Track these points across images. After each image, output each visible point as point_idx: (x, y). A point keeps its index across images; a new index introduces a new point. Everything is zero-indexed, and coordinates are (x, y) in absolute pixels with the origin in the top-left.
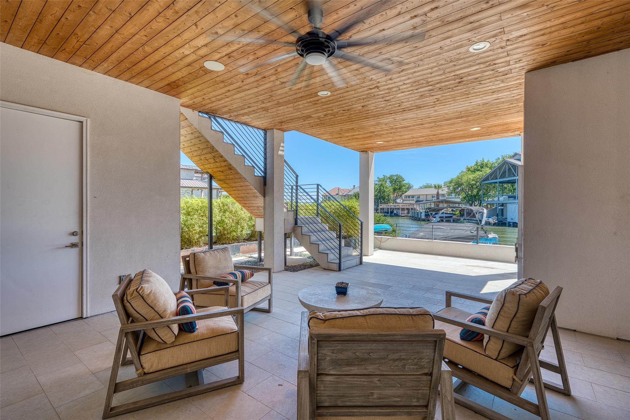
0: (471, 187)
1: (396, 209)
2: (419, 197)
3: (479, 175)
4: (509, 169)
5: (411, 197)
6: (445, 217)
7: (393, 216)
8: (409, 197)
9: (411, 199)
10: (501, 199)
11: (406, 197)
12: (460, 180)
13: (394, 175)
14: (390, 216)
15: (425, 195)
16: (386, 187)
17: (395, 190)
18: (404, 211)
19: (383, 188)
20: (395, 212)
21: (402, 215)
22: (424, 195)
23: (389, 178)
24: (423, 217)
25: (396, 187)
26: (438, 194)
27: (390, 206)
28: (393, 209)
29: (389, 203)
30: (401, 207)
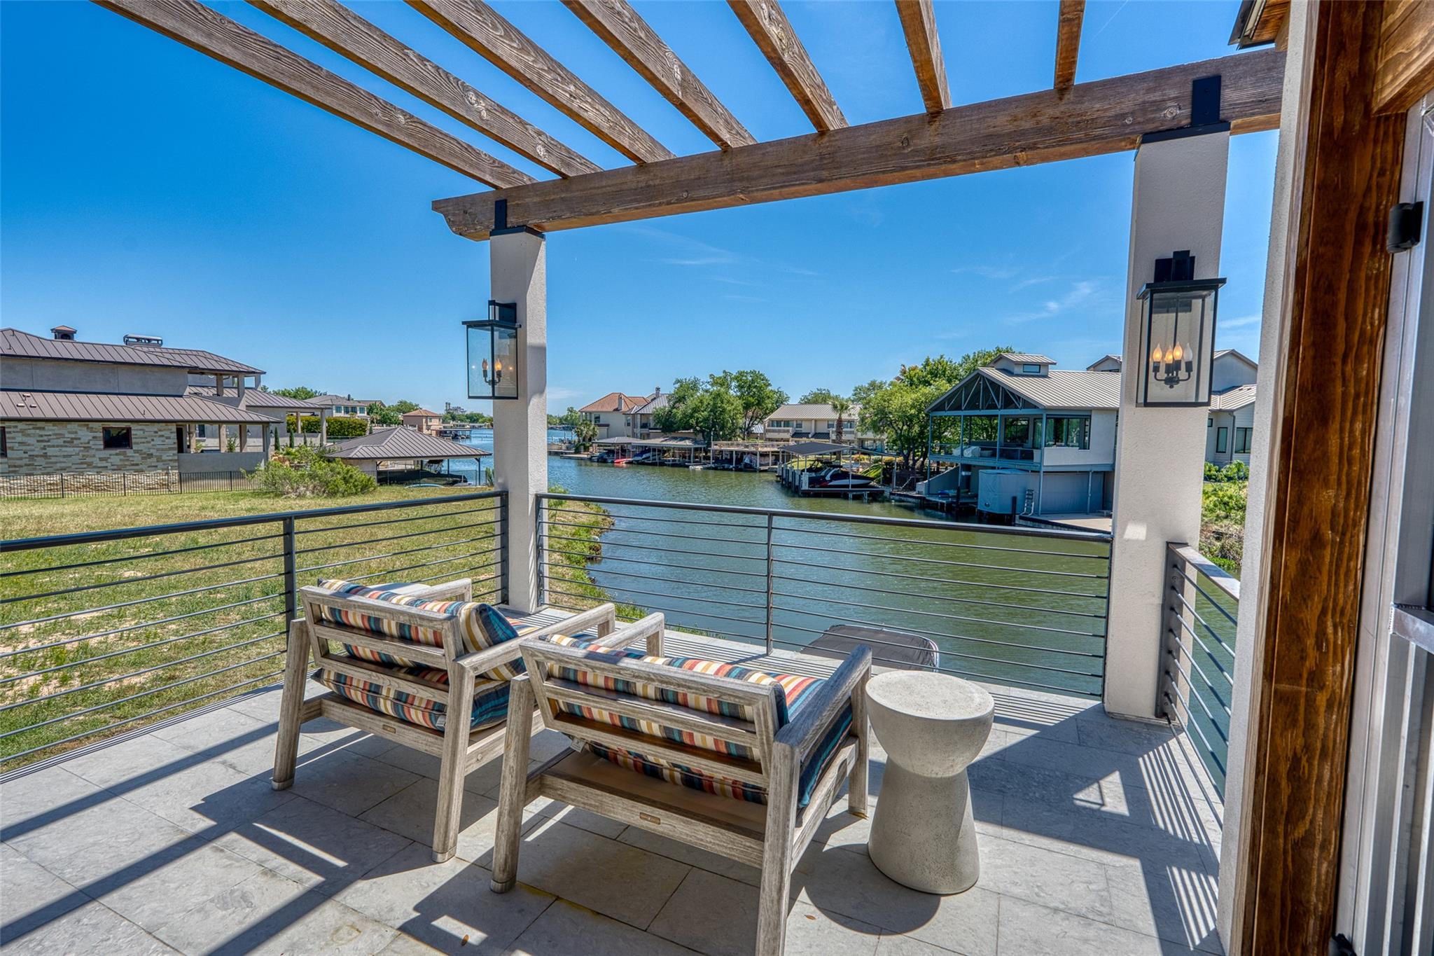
0: (909, 420)
1: (748, 453)
2: (799, 426)
3: (924, 394)
4: (986, 388)
5: (782, 423)
6: (853, 486)
7: (740, 470)
8: (778, 423)
9: (782, 428)
10: (968, 453)
11: (772, 423)
12: (886, 405)
13: (747, 373)
14: (736, 471)
15: (813, 422)
16: (728, 402)
17: (747, 406)
18: (767, 458)
19: (722, 402)
20: (747, 460)
21: (762, 468)
22: (811, 420)
23: (736, 378)
24: (805, 487)
25: (751, 399)
26: (840, 421)
27: (736, 445)
28: (743, 453)
29: (735, 436)
30: (760, 449)
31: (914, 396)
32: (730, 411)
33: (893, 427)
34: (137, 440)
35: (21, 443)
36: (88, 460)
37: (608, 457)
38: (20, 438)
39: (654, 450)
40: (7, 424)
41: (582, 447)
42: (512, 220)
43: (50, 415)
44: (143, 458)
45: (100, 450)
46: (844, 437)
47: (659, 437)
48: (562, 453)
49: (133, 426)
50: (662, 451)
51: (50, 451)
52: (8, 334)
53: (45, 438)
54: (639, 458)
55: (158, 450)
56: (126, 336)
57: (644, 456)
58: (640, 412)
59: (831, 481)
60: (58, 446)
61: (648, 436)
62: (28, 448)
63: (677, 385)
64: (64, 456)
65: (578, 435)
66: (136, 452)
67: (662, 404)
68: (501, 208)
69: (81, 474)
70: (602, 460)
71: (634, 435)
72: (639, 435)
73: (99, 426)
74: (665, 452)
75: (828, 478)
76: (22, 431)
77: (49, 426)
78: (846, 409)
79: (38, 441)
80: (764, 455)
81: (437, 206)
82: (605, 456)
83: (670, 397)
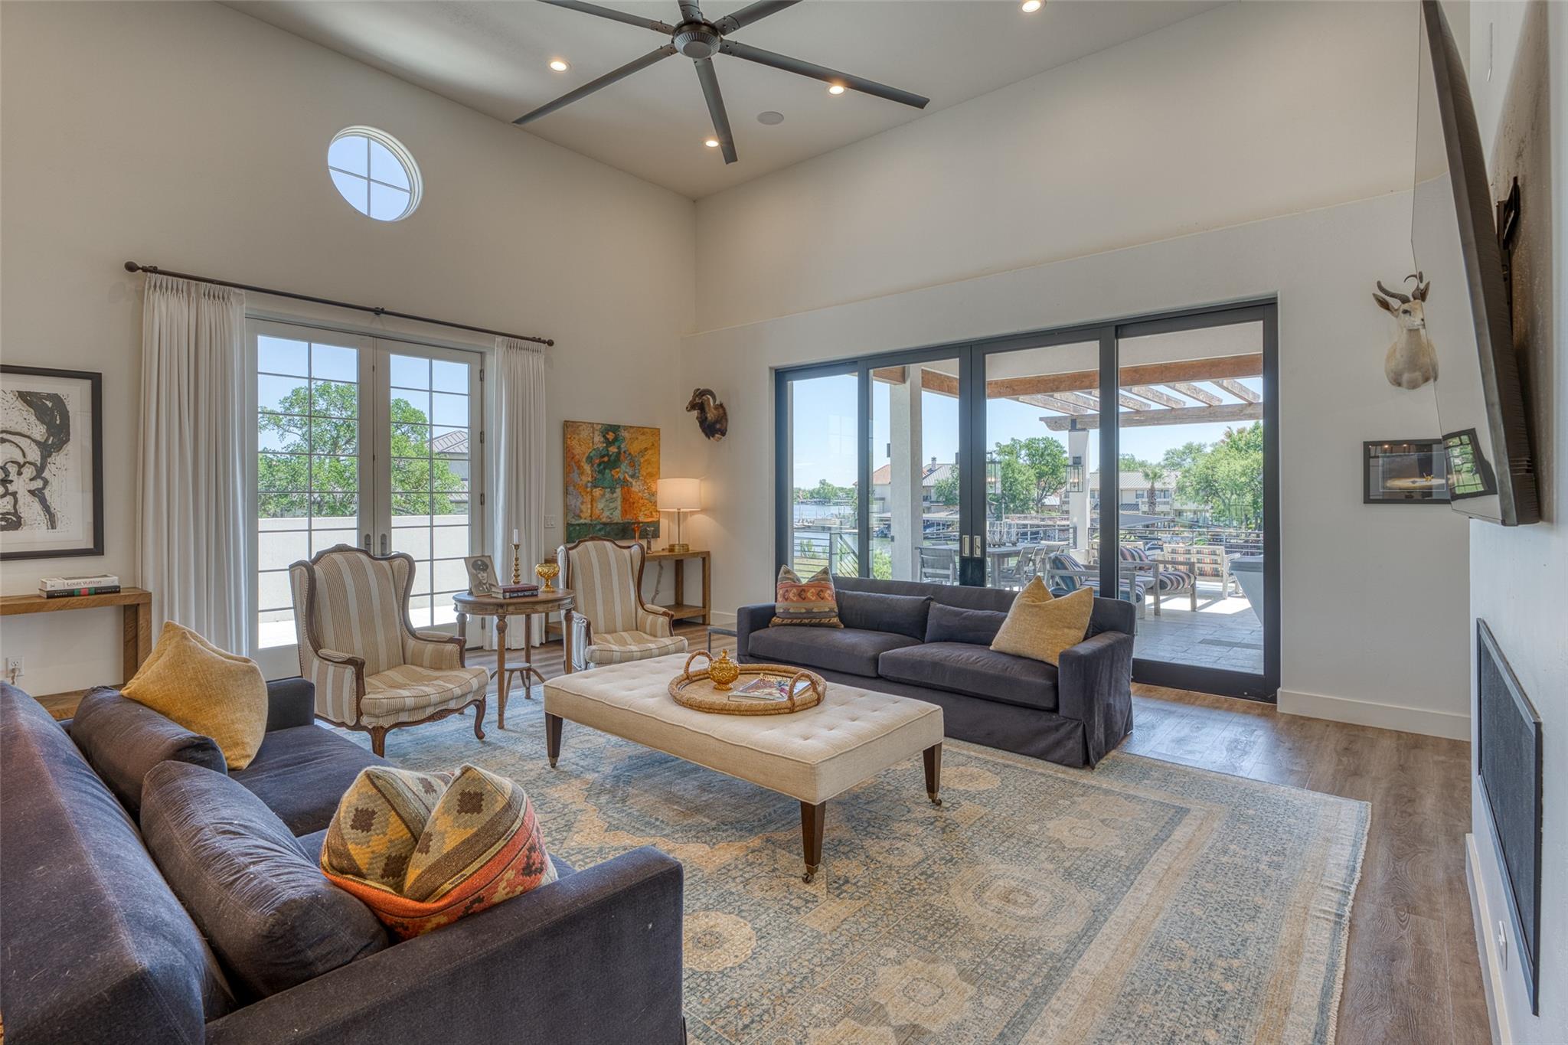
0: (1239, 489)
3: (1255, 461)
16: (1020, 471)
17: (1040, 476)
19: (1013, 472)
25: (1045, 468)
26: (1152, 492)
29: (1028, 508)
30: (1058, 523)
31: (1243, 463)
32: (1022, 481)
33: (1219, 496)
39: (938, 525)
42: (1078, 426)
46: (1158, 509)
67: (944, 475)
68: (1074, 422)
74: (949, 526)
78: (1160, 477)
81: (1041, 419)
83: (954, 468)
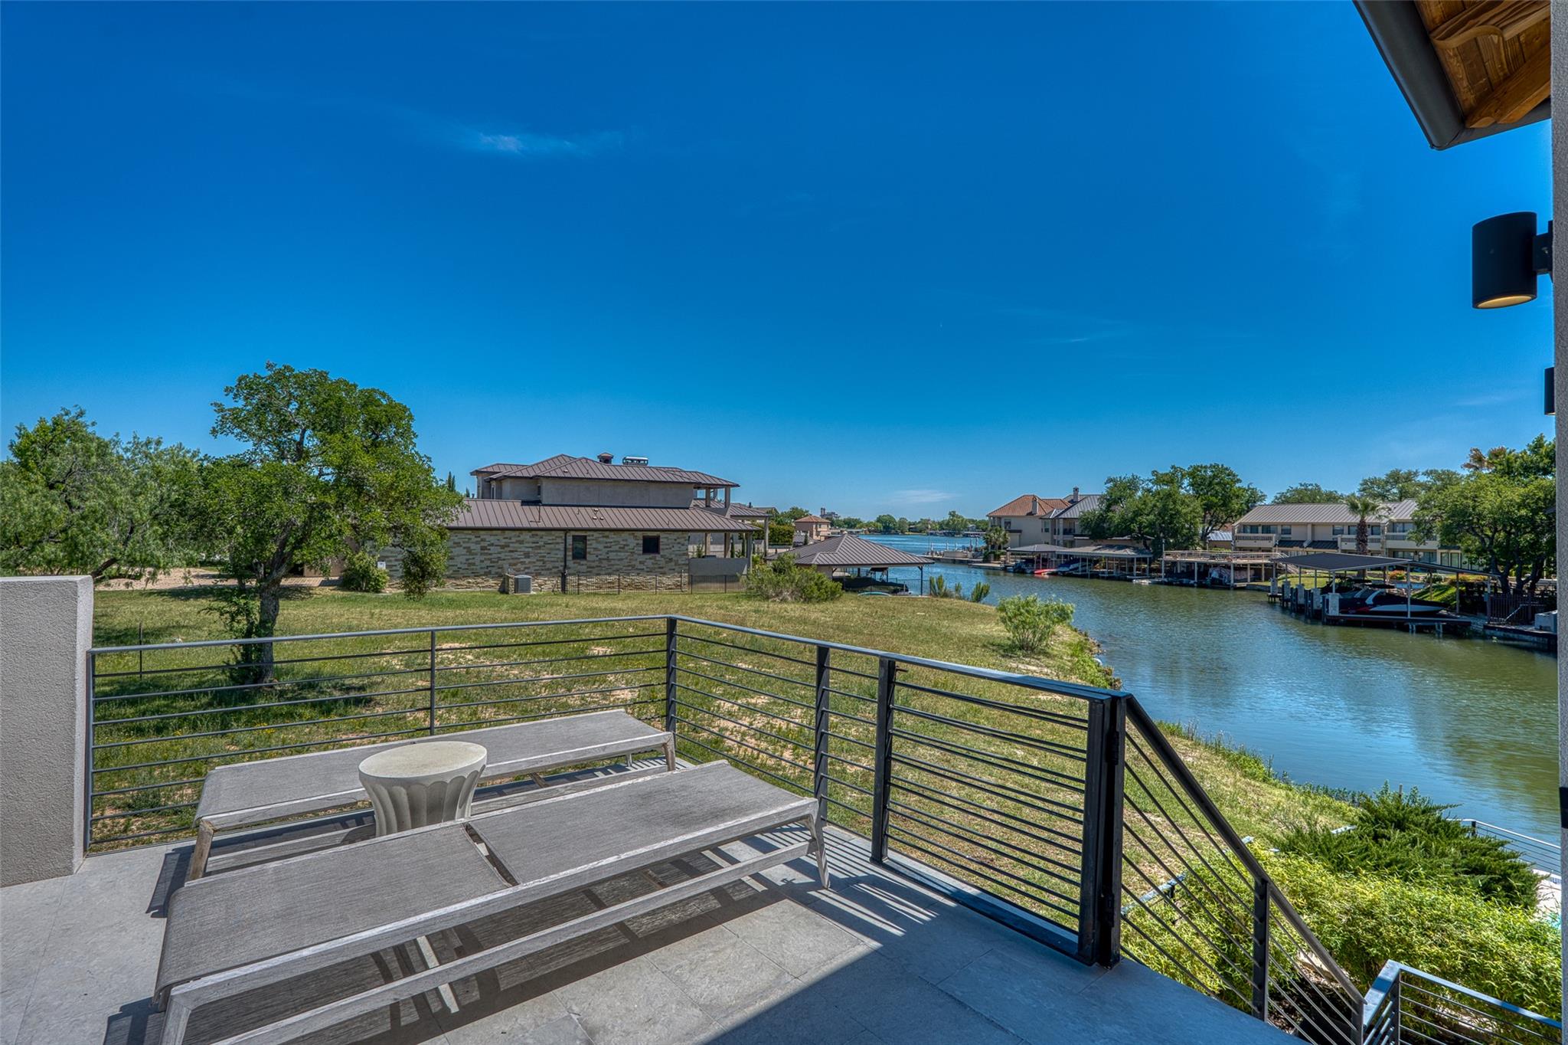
1: (1216, 565)
2: (1289, 532)
5: (1260, 528)
6: (1413, 614)
7: (1205, 586)
8: (1254, 528)
9: (1260, 535)
11: (1244, 528)
12: (1471, 503)
13: (1206, 467)
14: (1199, 587)
15: (1309, 527)
16: (1183, 503)
17: (1208, 508)
18: (1243, 572)
19: (1175, 503)
20: (1215, 574)
21: (1239, 585)
22: (1306, 524)
23: (1192, 475)
24: (1334, 610)
25: (1214, 499)
26: (1362, 527)
27: (1197, 556)
28: (1207, 566)
29: (1192, 544)
30: (1234, 562)
32: (1185, 514)
34: (665, 547)
35: (595, 549)
36: (633, 563)
37: (1026, 567)
38: (594, 546)
39: (1084, 560)
40: (588, 533)
41: (992, 555)
43: (613, 526)
44: (666, 562)
45: (639, 555)
46: (1370, 546)
47: (1089, 545)
48: (968, 562)
49: (662, 535)
50: (1093, 561)
51: (612, 555)
52: (584, 461)
53: (609, 545)
54: (1065, 569)
55: (676, 555)
56: (625, 459)
57: (1072, 567)
58: (1062, 516)
59: (1374, 605)
60: (616, 551)
61: (1072, 544)
62: (599, 552)
63: (1110, 485)
64: (619, 560)
65: (987, 542)
66: (662, 556)
67: (1091, 507)
69: (628, 574)
70: (1019, 571)
71: (1054, 542)
72: (1061, 542)
73: (640, 535)
74: (1097, 562)
75: (1369, 601)
76: (596, 539)
77: (611, 535)
78: (1373, 508)
79: (605, 547)
80: (1239, 568)
82: (1023, 566)
83: (1102, 498)
